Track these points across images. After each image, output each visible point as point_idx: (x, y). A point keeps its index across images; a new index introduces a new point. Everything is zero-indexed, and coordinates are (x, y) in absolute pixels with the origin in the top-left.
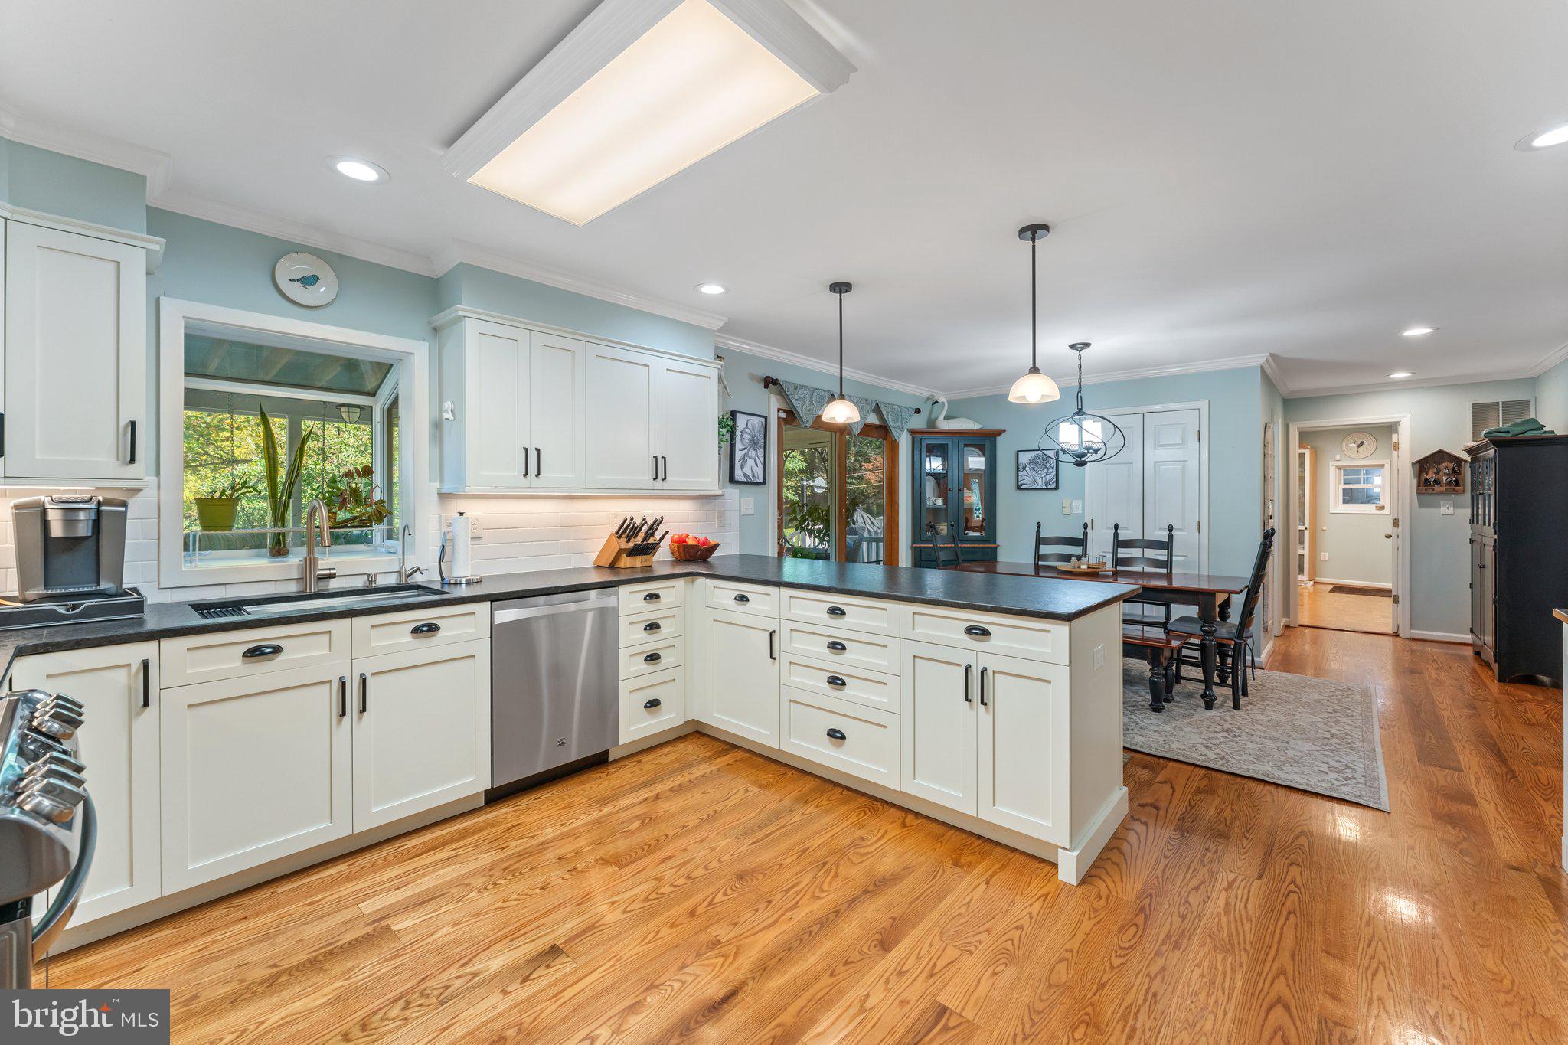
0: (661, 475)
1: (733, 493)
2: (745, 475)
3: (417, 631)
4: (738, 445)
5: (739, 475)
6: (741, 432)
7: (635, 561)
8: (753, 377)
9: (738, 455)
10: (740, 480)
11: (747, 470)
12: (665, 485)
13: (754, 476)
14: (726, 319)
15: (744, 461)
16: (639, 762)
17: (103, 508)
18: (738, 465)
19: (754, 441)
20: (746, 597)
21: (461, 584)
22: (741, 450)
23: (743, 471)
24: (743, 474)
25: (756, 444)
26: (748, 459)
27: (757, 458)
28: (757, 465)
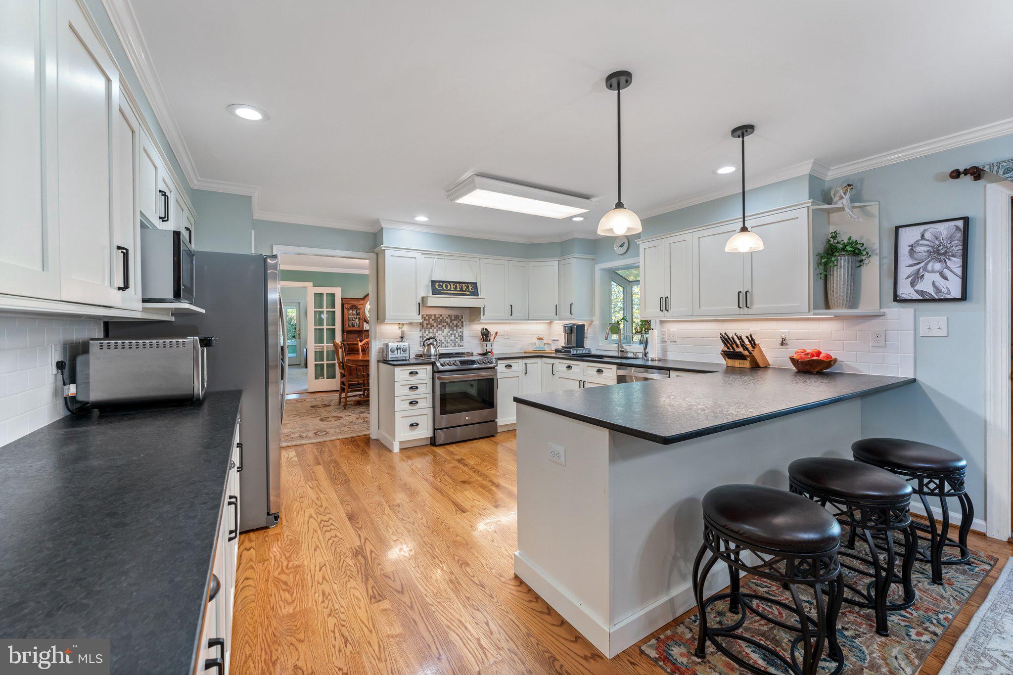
0: (742, 303)
1: (895, 312)
2: (920, 293)
3: (598, 371)
4: (905, 259)
5: (906, 290)
6: (912, 245)
8: (939, 178)
9: (905, 271)
10: (910, 298)
11: (924, 286)
12: (749, 311)
13: (938, 291)
14: (813, 160)
15: (916, 278)
18: (904, 282)
19: (938, 252)
22: (912, 266)
23: (916, 288)
24: (917, 291)
25: (945, 254)
26: (926, 274)
27: (946, 272)
28: (946, 279)
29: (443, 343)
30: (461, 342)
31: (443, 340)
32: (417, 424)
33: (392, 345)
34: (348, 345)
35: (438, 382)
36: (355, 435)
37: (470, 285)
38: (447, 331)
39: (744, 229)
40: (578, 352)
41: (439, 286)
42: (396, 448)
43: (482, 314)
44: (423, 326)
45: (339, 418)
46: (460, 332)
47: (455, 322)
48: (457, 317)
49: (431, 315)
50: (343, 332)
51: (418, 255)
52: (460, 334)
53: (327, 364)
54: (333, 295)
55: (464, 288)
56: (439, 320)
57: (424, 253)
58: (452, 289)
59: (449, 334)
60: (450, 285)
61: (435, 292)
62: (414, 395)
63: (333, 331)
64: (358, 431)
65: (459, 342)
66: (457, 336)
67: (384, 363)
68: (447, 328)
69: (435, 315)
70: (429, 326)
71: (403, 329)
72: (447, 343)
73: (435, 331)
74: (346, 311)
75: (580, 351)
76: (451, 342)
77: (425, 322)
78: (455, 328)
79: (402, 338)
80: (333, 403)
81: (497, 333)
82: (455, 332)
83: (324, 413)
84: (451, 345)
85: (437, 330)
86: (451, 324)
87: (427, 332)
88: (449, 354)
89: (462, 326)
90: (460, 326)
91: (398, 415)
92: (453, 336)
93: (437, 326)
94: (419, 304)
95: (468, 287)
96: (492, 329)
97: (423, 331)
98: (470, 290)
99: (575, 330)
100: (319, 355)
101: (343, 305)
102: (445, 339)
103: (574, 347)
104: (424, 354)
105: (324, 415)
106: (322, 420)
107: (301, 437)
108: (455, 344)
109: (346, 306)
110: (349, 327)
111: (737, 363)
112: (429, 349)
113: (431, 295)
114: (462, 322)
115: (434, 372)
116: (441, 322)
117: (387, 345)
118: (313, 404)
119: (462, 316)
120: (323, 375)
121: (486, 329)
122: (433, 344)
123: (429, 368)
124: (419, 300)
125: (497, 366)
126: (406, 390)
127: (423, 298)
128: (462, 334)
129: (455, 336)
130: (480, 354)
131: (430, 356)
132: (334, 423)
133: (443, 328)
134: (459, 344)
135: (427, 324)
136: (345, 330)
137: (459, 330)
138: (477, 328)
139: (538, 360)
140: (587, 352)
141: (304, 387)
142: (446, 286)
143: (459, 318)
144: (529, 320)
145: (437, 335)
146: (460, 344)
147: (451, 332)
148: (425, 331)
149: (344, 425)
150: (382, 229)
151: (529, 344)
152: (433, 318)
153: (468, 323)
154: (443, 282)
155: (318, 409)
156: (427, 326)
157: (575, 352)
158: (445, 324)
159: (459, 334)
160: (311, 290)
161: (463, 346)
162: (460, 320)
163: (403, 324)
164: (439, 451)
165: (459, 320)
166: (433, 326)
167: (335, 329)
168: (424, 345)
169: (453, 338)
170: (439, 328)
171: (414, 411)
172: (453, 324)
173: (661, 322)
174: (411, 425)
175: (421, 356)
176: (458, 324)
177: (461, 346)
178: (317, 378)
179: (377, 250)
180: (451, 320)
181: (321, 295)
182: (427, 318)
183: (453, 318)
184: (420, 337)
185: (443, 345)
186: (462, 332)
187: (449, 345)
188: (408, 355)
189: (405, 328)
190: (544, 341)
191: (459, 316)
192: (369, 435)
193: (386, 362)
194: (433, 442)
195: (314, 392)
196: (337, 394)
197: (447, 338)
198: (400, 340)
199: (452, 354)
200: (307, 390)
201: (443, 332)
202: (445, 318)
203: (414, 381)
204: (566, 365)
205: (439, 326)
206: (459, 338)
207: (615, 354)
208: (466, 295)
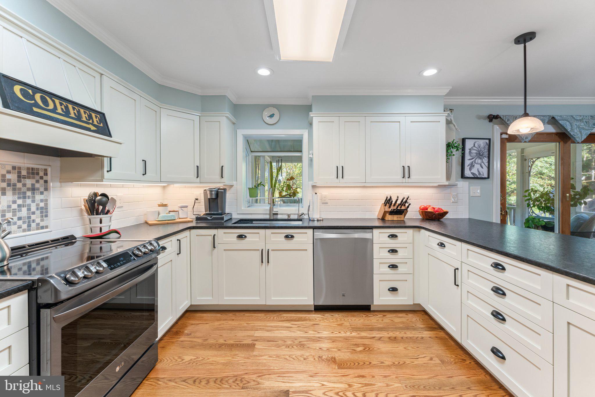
0: (407, 175)
1: (463, 184)
2: (473, 174)
3: (287, 237)
4: (467, 157)
5: (468, 173)
6: (470, 149)
7: (394, 217)
8: (479, 117)
9: (467, 162)
10: (469, 176)
11: (475, 171)
12: (410, 180)
13: (480, 174)
14: (451, 87)
15: (472, 166)
16: (384, 316)
17: (219, 190)
18: (467, 168)
19: (480, 154)
20: (444, 244)
21: (315, 221)
22: (470, 160)
23: (472, 171)
24: (472, 173)
25: (482, 155)
26: (475, 165)
27: (482, 164)
28: (482, 168)
30: (42, 220)
37: (92, 114)
38: (6, 199)
43: (106, 168)
46: (42, 201)
47: (29, 182)
48: (34, 173)
52: (42, 205)
55: (84, 117)
59: (14, 206)
65: (38, 220)
66: (33, 208)
68: (9, 192)
76: (20, 223)
78: (29, 194)
82: (28, 202)
86: (18, 186)
89: (46, 189)
90: (42, 189)
92: (24, 209)
95: (89, 117)
108: (30, 226)
114: (46, 182)
119: (46, 170)
121: (104, 195)
128: (46, 205)
129: (29, 209)
134: (38, 224)
137: (38, 197)
140: (228, 218)
143: (38, 174)
146: (42, 224)
147: (19, 202)
153: (58, 184)
158: (4, 185)
159: (38, 205)
161: (47, 227)
162: (41, 178)
165: (37, 177)
169: (24, 213)
172: (24, 185)
176: (37, 185)
177: (42, 228)
183: (24, 173)
186: (46, 200)
190: (170, 208)
191: (38, 169)
202: (4, 172)
204: (235, 235)
206: (39, 212)
207: (267, 217)
208: (89, 129)
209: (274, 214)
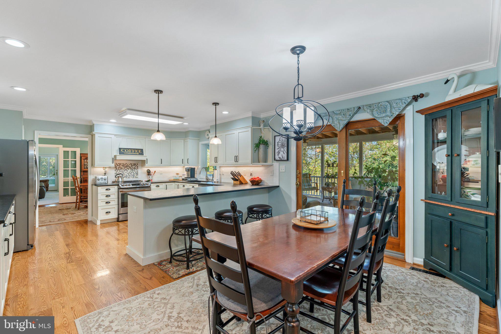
1: (276, 164)
4: (277, 147)
5: (277, 158)
6: (278, 143)
9: (277, 151)
12: (238, 163)
13: (283, 158)
15: (279, 153)
18: (276, 154)
19: (282, 145)
22: (278, 149)
23: (279, 156)
24: (279, 157)
25: (284, 146)
26: (281, 152)
27: (284, 151)
28: (284, 153)
29: (127, 176)
31: (127, 175)
32: (110, 212)
33: (100, 177)
34: (83, 178)
35: (120, 193)
36: (80, 220)
37: (139, 150)
38: (129, 171)
39: (216, 137)
40: (191, 180)
41: (123, 150)
42: (98, 223)
43: (146, 163)
44: (116, 169)
45: (73, 214)
47: (134, 167)
48: (135, 164)
49: (121, 163)
50: (81, 171)
51: (113, 136)
52: (137, 172)
53: (71, 188)
54: (75, 152)
55: (136, 151)
56: (125, 166)
57: (115, 135)
58: (130, 152)
59: (131, 172)
60: (129, 150)
61: (121, 153)
62: (108, 199)
63: (75, 171)
64: (82, 218)
65: (136, 176)
66: (135, 173)
67: (95, 185)
68: (130, 169)
69: (123, 164)
70: (120, 169)
71: (106, 170)
72: (130, 176)
73: (123, 170)
74: (83, 161)
75: (192, 179)
76: (132, 176)
77: (118, 167)
78: (134, 169)
79: (105, 174)
80: (73, 207)
81: (155, 171)
82: (134, 171)
83: (65, 212)
84: (132, 177)
85: (124, 170)
86: (132, 168)
87: (119, 171)
88: (130, 181)
89: (138, 168)
90: (137, 168)
91: (99, 208)
92: (133, 173)
93: (124, 168)
94: (113, 158)
95: (138, 151)
96: (152, 170)
97: (117, 171)
98: (139, 152)
99: (190, 170)
100: (66, 184)
101: (81, 157)
102: (128, 174)
103: (190, 178)
104: (116, 181)
105: (65, 213)
106: (64, 215)
107: (50, 222)
108: (134, 177)
109: (83, 158)
110: (85, 168)
111: (236, 182)
112: (118, 179)
113: (119, 154)
114: (138, 166)
115: (119, 189)
116: (126, 166)
117: (96, 177)
118: (60, 209)
119: (138, 164)
120: (68, 194)
121: (149, 170)
122: (121, 177)
123: (116, 187)
124: (113, 157)
125: (151, 186)
126: (104, 197)
127: (115, 156)
128: (138, 172)
129: (134, 173)
130: (146, 181)
131: (119, 182)
132: (70, 215)
133: (127, 169)
135: (119, 168)
136: (82, 170)
137: (136, 170)
138: (145, 169)
139: (173, 184)
140: (196, 180)
141: (57, 201)
142: (127, 151)
144: (170, 165)
145: (124, 172)
147: (132, 171)
148: (118, 170)
149: (75, 216)
150: (94, 124)
151: (172, 177)
152: (122, 165)
153: (140, 167)
154: (125, 149)
155: (63, 211)
156: (119, 169)
157: (190, 180)
158: (128, 167)
160: (61, 149)
163: (106, 168)
164: (121, 224)
165: (136, 166)
166: (122, 168)
167: (76, 170)
168: (116, 177)
169: (133, 174)
170: (125, 169)
171: (108, 206)
172: (133, 167)
173: (220, 167)
174: (107, 213)
175: (114, 182)
176: (136, 167)
177: (137, 178)
178: (64, 195)
179: (91, 133)
180: (132, 166)
181: (68, 152)
182: (119, 165)
183: (133, 165)
184: (115, 173)
185: (127, 177)
187: (130, 177)
188: (107, 182)
189: (107, 169)
190: (179, 175)
192: (87, 219)
193: (96, 185)
194: (118, 220)
195: (63, 203)
196: (75, 204)
197: (129, 174)
198: (104, 175)
199: (132, 181)
200: (58, 202)
201: (127, 171)
202: (128, 165)
203: (108, 193)
204: (183, 185)
205: (125, 168)
206: (136, 174)
207: (205, 180)
208: (137, 155)
209: (207, 179)
